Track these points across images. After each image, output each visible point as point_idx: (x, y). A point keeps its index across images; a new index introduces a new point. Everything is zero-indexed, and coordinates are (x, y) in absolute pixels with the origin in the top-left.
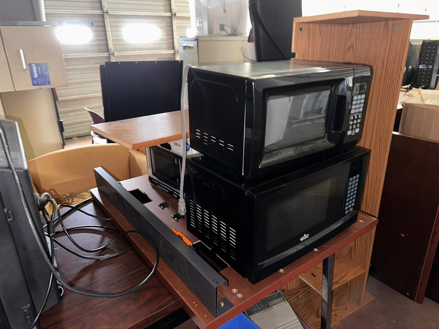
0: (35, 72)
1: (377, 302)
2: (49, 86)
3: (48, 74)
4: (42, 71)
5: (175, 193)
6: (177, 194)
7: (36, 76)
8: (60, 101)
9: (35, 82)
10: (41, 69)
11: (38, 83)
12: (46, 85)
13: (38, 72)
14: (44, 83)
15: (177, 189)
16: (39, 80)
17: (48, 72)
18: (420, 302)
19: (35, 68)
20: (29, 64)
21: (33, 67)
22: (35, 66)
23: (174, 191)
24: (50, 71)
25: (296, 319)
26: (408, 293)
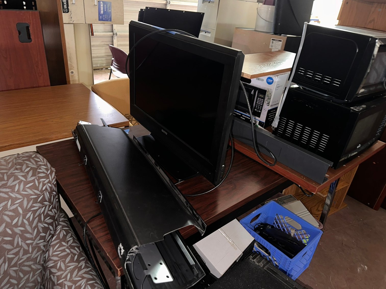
0: (102, 8)
1: (348, 208)
2: (110, 22)
3: (111, 12)
4: (107, 9)
5: (244, 116)
6: (245, 117)
7: (102, 12)
8: (95, 36)
9: (101, 17)
10: (107, 6)
11: (103, 19)
12: (108, 21)
13: (104, 9)
14: (107, 19)
15: (247, 113)
16: (104, 16)
17: (111, 10)
18: (376, 209)
19: (102, 5)
20: (99, 1)
21: (101, 5)
22: (102, 3)
23: (242, 114)
24: (112, 9)
25: (307, 211)
26: (369, 203)
